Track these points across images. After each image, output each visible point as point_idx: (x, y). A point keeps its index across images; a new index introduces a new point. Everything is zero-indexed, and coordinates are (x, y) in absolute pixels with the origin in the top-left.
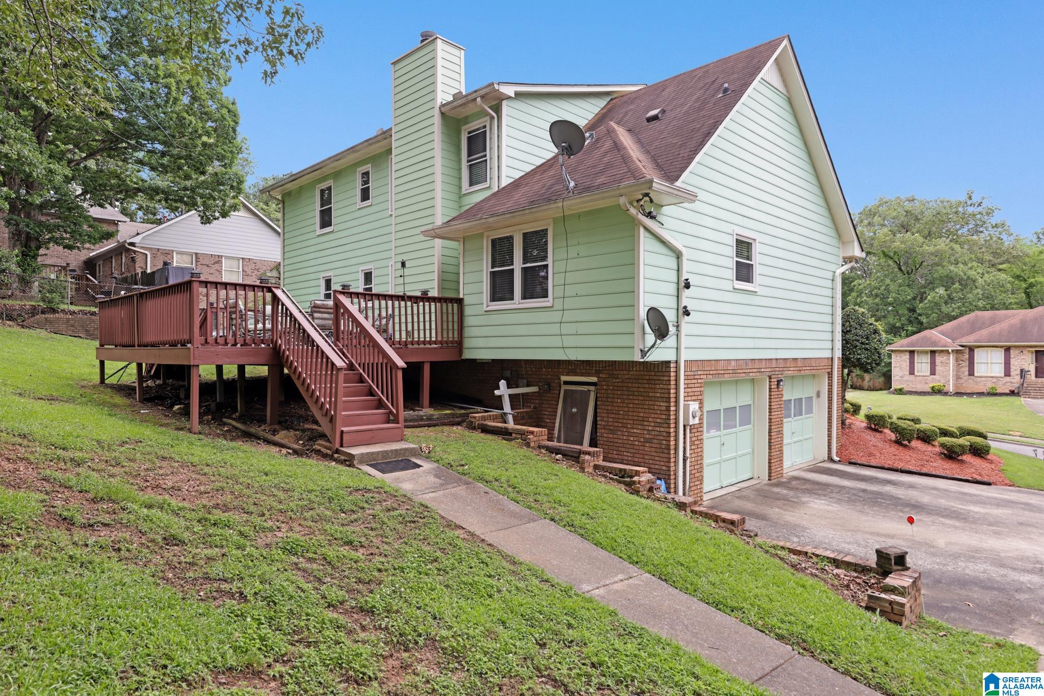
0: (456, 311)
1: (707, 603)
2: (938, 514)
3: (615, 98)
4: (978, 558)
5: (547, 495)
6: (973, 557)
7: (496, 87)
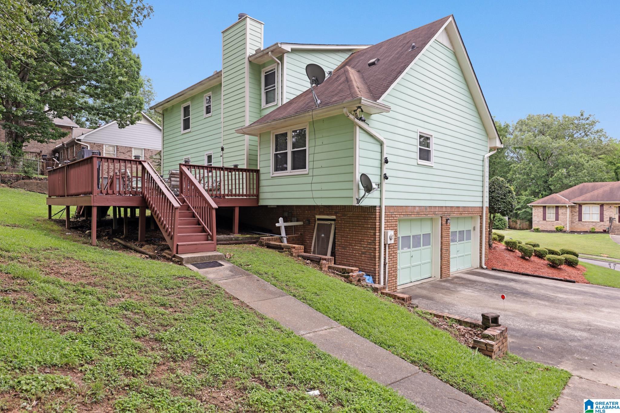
0: (255, 178)
1: (375, 343)
2: (537, 298)
3: (354, 53)
4: (554, 323)
5: (294, 282)
6: (551, 322)
7: (279, 45)
